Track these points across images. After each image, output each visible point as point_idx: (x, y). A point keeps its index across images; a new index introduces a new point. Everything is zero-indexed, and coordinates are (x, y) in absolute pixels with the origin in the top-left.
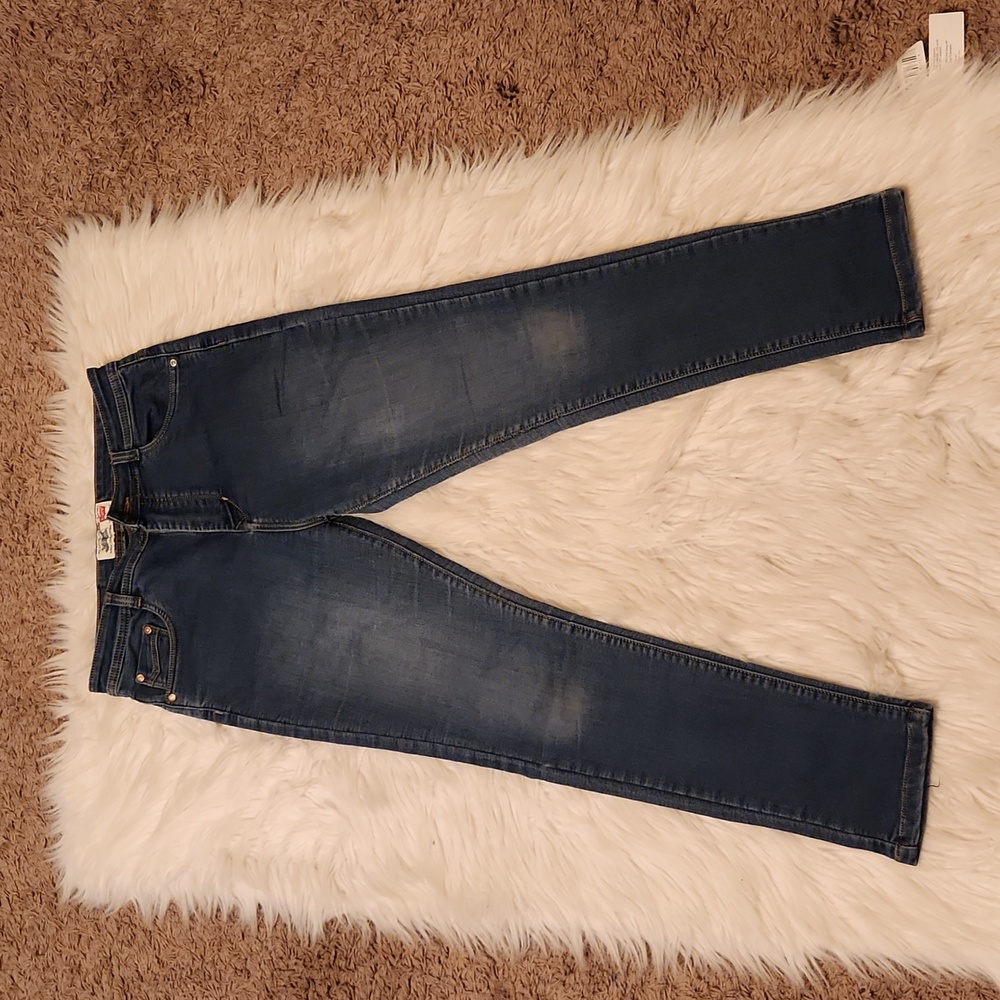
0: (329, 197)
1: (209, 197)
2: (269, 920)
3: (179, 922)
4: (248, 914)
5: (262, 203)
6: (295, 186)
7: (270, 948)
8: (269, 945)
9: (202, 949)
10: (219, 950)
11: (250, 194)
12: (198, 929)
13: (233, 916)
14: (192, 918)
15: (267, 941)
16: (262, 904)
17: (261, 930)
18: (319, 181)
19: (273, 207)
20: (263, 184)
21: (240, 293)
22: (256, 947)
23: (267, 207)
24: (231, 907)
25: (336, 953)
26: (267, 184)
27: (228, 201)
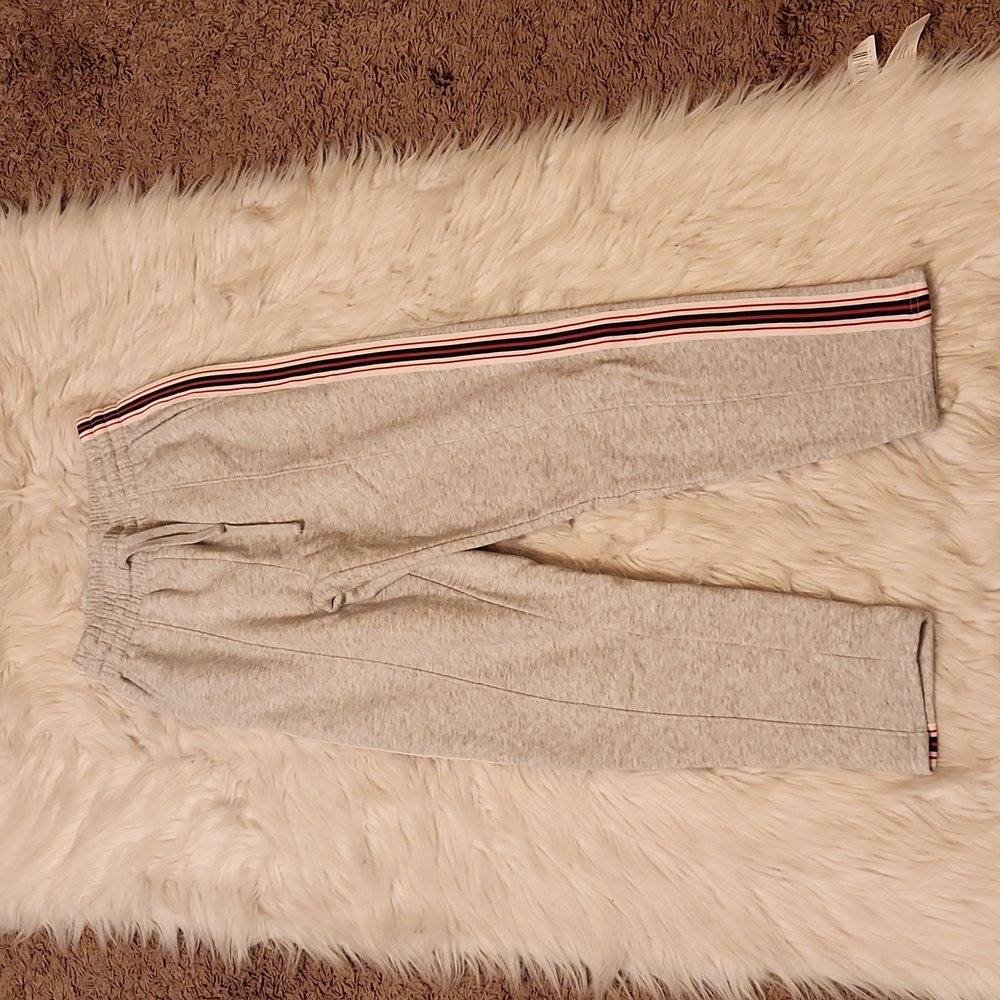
0: (251, 188)
1: (123, 185)
2: (191, 947)
3: (97, 948)
4: (168, 938)
5: (181, 192)
6: (216, 174)
7: (194, 975)
8: (193, 972)
9: (121, 976)
10: (139, 978)
11: (167, 182)
12: (116, 956)
13: (153, 941)
14: (109, 944)
15: (190, 968)
16: (182, 929)
17: (184, 956)
18: (241, 169)
19: (192, 196)
20: (182, 171)
21: (158, 286)
22: (178, 974)
23: (185, 197)
24: (151, 933)
25: (263, 979)
26: (185, 171)
27: (144, 189)
